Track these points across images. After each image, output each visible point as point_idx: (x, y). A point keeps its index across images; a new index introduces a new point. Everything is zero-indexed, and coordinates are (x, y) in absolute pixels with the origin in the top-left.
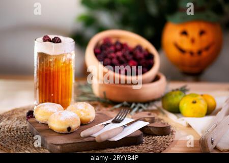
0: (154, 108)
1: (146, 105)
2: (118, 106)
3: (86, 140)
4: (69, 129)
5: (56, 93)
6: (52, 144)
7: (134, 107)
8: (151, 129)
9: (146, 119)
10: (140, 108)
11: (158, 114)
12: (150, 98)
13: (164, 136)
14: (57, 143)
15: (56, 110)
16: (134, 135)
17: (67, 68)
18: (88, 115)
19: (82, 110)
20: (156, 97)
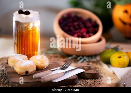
0: (94, 60)
1: (90, 58)
2: (70, 58)
3: (37, 80)
4: (27, 72)
5: (26, 48)
6: (13, 82)
7: (81, 59)
8: (86, 75)
9: (85, 67)
10: (85, 60)
11: (97, 64)
12: (94, 53)
13: (94, 80)
14: (16, 82)
15: (21, 59)
16: (71, 78)
17: (34, 32)
18: (43, 63)
19: (38, 60)
20: (97, 53)
